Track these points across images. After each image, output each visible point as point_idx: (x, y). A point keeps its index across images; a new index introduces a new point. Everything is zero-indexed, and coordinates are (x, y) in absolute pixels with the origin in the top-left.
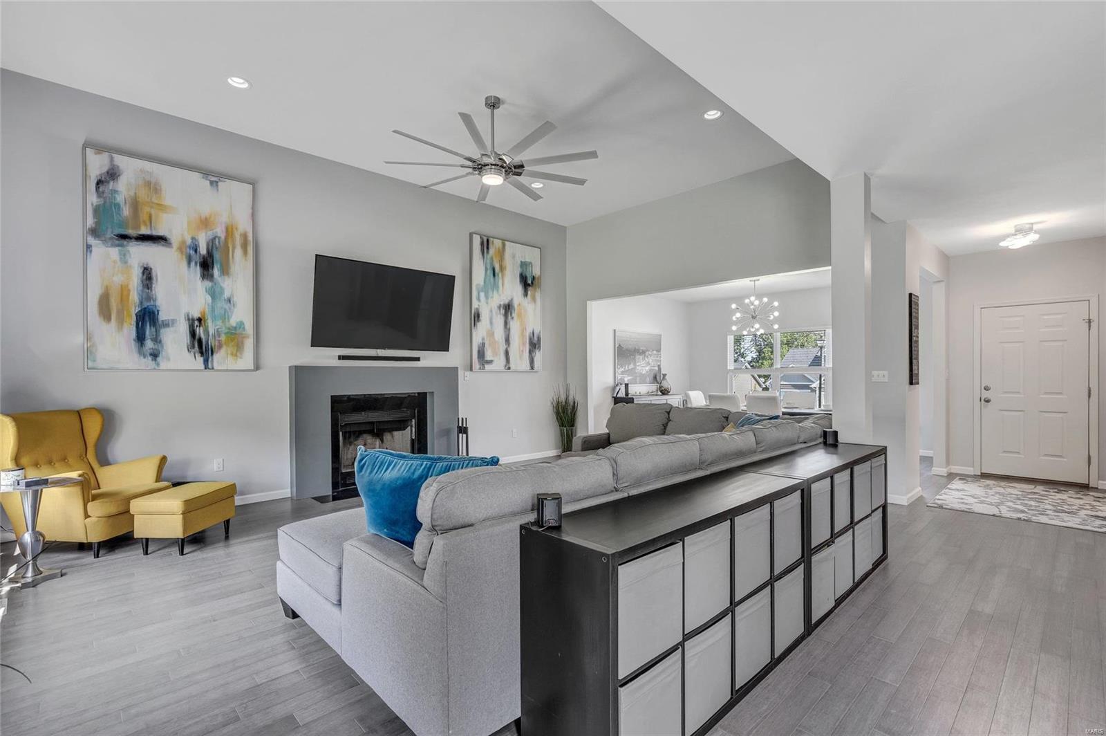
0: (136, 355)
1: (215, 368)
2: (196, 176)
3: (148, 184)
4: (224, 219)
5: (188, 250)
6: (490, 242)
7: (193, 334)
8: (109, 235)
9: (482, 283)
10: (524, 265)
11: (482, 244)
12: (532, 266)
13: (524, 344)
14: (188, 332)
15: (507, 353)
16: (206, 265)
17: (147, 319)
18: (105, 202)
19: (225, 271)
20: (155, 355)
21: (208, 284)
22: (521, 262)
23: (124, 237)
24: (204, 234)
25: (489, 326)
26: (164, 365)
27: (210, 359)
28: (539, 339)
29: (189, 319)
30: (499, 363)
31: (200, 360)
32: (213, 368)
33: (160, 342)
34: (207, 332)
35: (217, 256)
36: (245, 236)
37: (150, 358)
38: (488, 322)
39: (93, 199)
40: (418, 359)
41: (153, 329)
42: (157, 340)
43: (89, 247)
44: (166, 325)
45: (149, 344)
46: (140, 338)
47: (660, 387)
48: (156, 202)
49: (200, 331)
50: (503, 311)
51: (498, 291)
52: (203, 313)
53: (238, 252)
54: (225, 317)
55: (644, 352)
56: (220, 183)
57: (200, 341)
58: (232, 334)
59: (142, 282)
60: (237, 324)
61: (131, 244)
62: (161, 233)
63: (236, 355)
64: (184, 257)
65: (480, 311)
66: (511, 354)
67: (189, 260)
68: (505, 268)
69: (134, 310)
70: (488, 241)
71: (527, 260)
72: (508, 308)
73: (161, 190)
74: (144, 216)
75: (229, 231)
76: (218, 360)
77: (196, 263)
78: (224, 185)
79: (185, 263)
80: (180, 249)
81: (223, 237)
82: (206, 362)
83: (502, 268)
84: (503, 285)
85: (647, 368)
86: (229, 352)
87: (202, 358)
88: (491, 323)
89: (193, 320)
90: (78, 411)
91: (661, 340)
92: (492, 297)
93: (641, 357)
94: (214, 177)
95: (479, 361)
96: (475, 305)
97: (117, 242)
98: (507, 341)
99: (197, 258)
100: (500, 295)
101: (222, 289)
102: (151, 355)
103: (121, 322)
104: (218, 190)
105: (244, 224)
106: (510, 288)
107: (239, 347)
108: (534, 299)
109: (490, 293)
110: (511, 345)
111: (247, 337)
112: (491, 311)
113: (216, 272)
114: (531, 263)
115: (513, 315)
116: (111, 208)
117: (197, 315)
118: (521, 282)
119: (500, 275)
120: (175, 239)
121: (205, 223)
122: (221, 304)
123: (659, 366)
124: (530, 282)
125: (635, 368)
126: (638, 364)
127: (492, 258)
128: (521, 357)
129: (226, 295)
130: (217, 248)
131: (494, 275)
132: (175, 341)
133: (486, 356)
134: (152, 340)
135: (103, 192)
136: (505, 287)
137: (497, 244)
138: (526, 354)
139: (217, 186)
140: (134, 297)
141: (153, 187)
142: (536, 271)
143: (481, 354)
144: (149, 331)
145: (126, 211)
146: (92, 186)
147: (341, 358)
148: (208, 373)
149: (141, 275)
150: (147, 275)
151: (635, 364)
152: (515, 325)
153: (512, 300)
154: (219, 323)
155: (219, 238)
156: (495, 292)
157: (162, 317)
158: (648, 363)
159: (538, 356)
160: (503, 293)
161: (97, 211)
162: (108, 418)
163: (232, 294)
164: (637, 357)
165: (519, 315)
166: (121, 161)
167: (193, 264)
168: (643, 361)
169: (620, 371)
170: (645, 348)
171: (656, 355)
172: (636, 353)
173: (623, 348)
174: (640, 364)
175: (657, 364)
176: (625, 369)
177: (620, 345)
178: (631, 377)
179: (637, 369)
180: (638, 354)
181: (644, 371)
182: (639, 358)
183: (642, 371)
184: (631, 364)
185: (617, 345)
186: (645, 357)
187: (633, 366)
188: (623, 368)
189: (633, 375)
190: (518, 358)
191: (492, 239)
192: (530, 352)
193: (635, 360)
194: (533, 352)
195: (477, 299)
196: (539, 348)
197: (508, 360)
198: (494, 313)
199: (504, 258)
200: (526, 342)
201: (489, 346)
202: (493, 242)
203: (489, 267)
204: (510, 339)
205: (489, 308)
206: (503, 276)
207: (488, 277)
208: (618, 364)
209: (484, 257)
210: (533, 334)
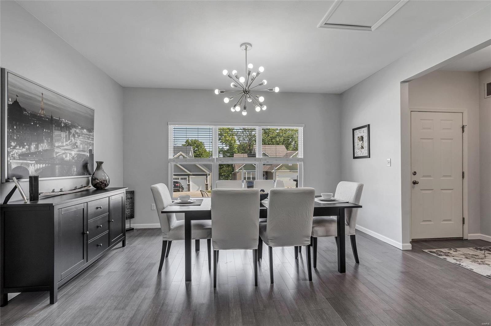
47: (93, 179)
55: (67, 128)
85: (73, 153)
91: (93, 116)
93: (63, 134)
123: (91, 151)
125: (52, 150)
126: (57, 144)
151: (51, 144)
158: (75, 146)
164: (56, 133)
168: (66, 141)
169: (17, 153)
170: (70, 122)
171: (87, 136)
172: (54, 126)
173: (25, 111)
174: (62, 145)
175: (88, 148)
176: (29, 149)
177: (16, 103)
178: (44, 165)
179: (56, 152)
180: (57, 128)
181: (66, 157)
182: (60, 136)
183: (64, 156)
184: (43, 142)
185: (8, 100)
186: (71, 136)
187: (47, 146)
188: (23, 147)
189: (47, 162)
193: (52, 140)
208: (10, 139)
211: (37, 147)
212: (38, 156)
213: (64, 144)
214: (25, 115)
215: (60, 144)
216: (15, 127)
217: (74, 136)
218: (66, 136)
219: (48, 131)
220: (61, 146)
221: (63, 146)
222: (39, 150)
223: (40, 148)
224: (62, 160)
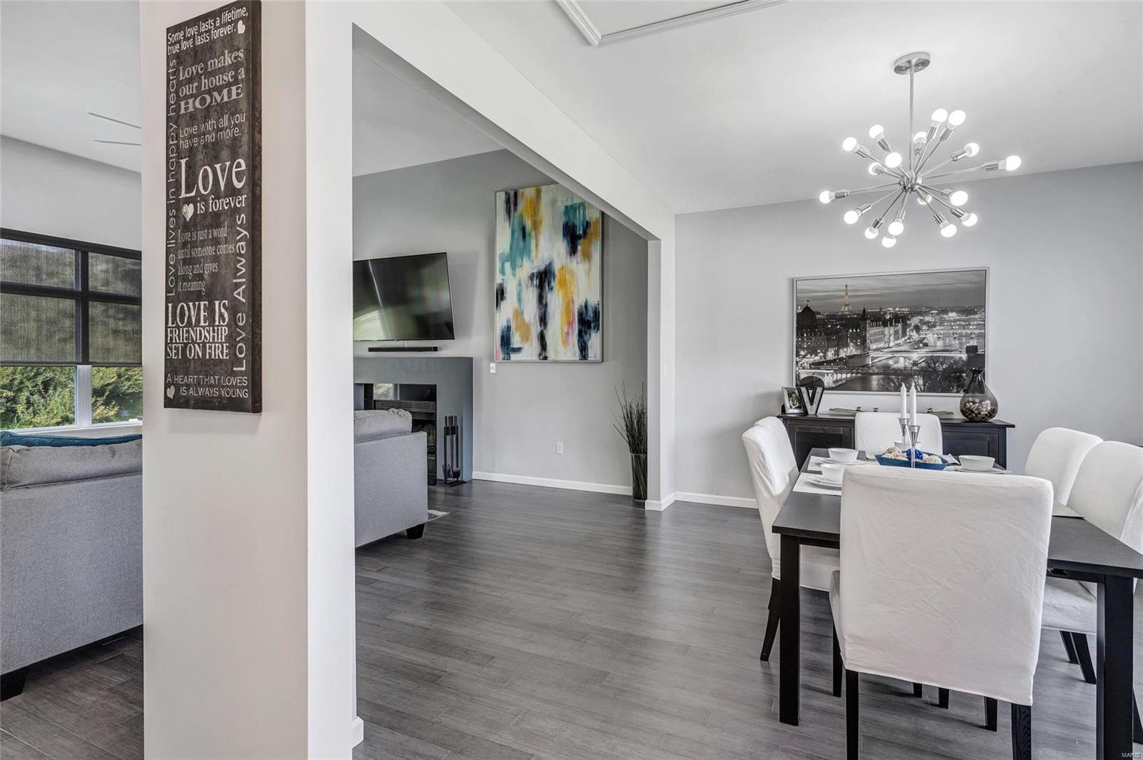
6: (519, 196)
9: (507, 250)
10: (570, 210)
11: (508, 201)
12: (584, 209)
13: (570, 324)
15: (542, 338)
22: (566, 207)
25: (516, 305)
28: (596, 313)
30: (530, 350)
38: (515, 299)
40: (435, 349)
50: (536, 282)
51: (529, 256)
55: (900, 319)
65: (505, 286)
66: (548, 339)
68: (541, 222)
70: (516, 194)
71: (575, 202)
72: (544, 278)
83: (536, 225)
85: (916, 356)
88: (520, 300)
92: (521, 266)
93: (889, 331)
95: (503, 350)
96: (499, 279)
98: (543, 320)
100: (532, 261)
106: (549, 247)
108: (587, 256)
109: (519, 262)
110: (549, 325)
112: (520, 284)
114: (583, 204)
115: (553, 284)
118: (565, 235)
119: (533, 234)
123: (973, 349)
124: (581, 232)
125: (867, 355)
126: (874, 346)
127: (521, 216)
128: (566, 342)
131: (524, 236)
133: (512, 341)
136: (540, 247)
137: (529, 193)
138: (574, 338)
142: (592, 214)
143: (506, 341)
147: (371, 350)
151: (863, 347)
152: (555, 300)
153: (550, 264)
156: (524, 259)
159: (594, 340)
160: (537, 255)
164: (872, 331)
165: (563, 284)
168: (897, 339)
169: (807, 362)
170: (907, 309)
171: (958, 323)
172: (868, 321)
173: (819, 314)
174: (887, 345)
175: (961, 344)
176: (825, 357)
177: (807, 309)
178: (849, 375)
179: (872, 357)
180: (874, 324)
181: (896, 362)
182: (883, 333)
183: (891, 362)
184: (847, 345)
185: (797, 309)
186: (908, 330)
187: (854, 350)
188: (816, 355)
189: (855, 371)
190: (560, 343)
191: (521, 190)
192: (580, 334)
193: (864, 341)
194: (586, 333)
195: (500, 272)
196: (597, 327)
197: (543, 346)
198: (523, 285)
199: (538, 211)
200: (574, 319)
201: (516, 331)
202: (523, 193)
203: (517, 228)
204: (547, 317)
205: (517, 280)
206: (536, 236)
207: (515, 242)
208: (799, 348)
209: (510, 217)
210: (586, 306)
211: (837, 353)
212: (838, 364)
213: (891, 344)
214: (820, 319)
215: (882, 345)
216: (805, 335)
217: (917, 328)
218: (896, 332)
219: (857, 330)
220: (884, 348)
221: (889, 348)
222: (840, 356)
223: (843, 354)
224: (887, 367)
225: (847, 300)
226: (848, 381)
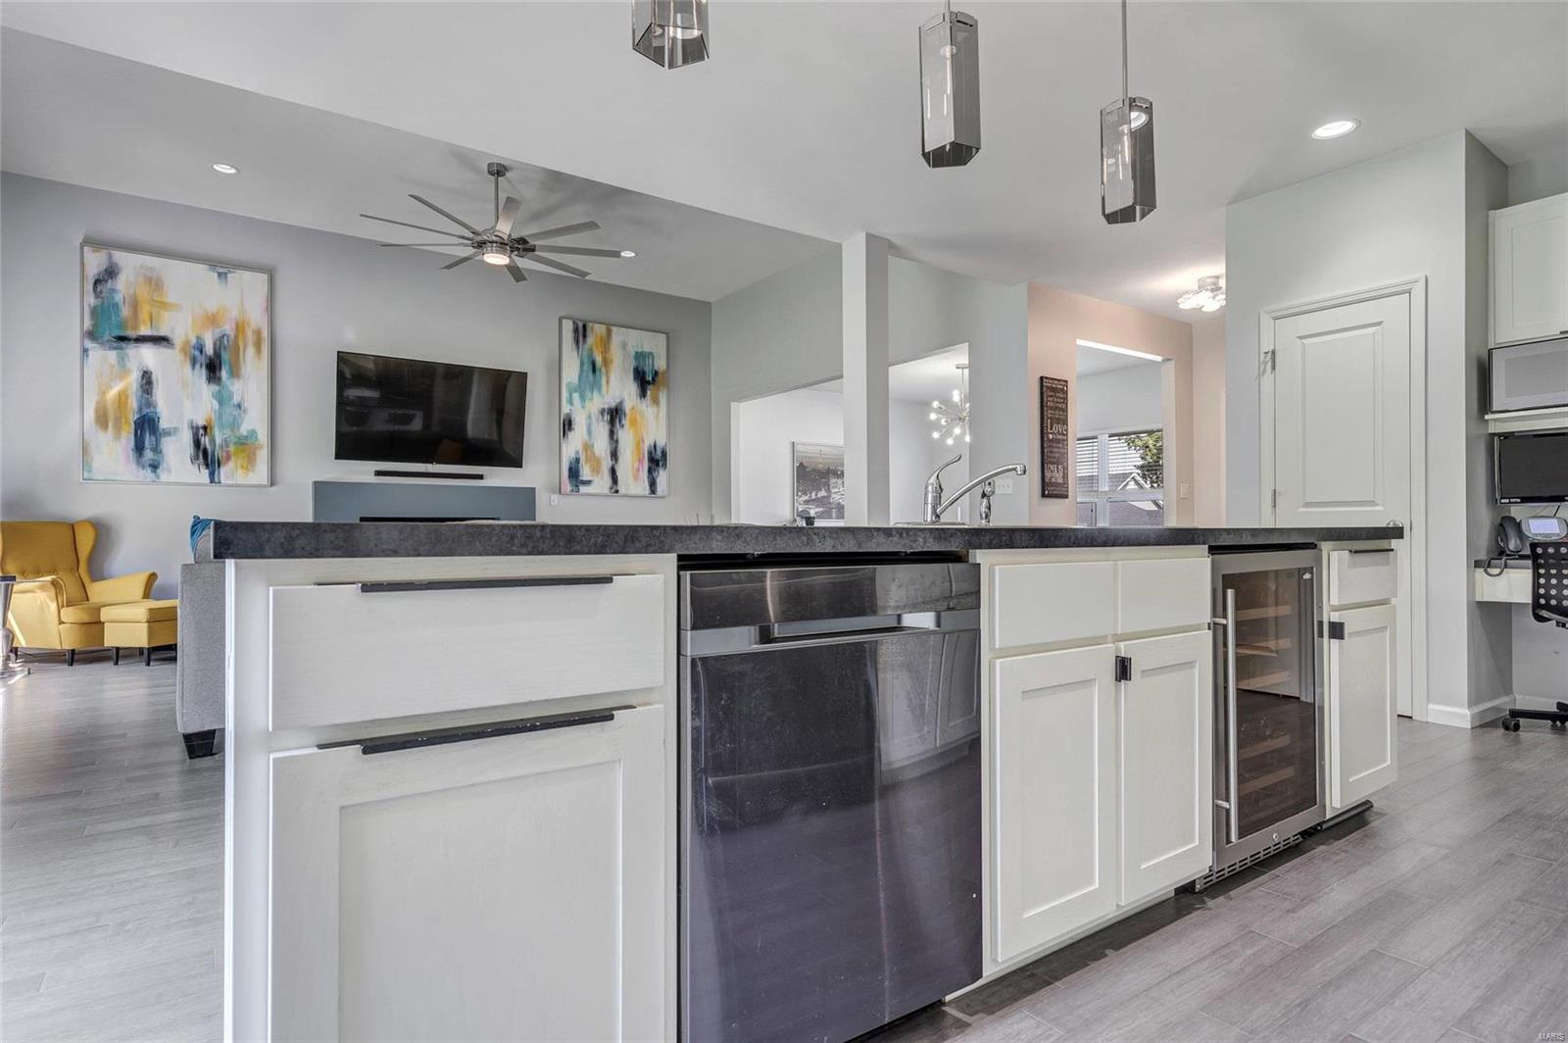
0: (134, 466)
1: (223, 481)
2: (201, 269)
3: (149, 280)
4: (234, 313)
5: (192, 350)
6: (588, 328)
7: (197, 443)
8: (107, 337)
9: (576, 381)
10: (640, 356)
11: (576, 330)
12: (653, 357)
13: (640, 461)
14: (192, 442)
15: (613, 472)
16: (213, 368)
17: (146, 429)
18: (103, 303)
19: (235, 373)
20: (154, 467)
21: (215, 388)
22: (636, 352)
23: (122, 339)
24: (210, 333)
25: (586, 437)
26: (164, 477)
27: (216, 473)
28: (664, 454)
29: (192, 427)
30: (602, 483)
31: (205, 472)
32: (219, 482)
33: (161, 452)
34: (213, 441)
35: (225, 356)
36: (258, 333)
37: (149, 470)
38: (585, 432)
39: (91, 300)
40: (481, 477)
41: (153, 438)
42: (156, 450)
43: (85, 351)
44: (167, 433)
45: (148, 454)
46: (139, 448)
48: (157, 299)
49: (205, 441)
50: (607, 417)
51: (600, 392)
52: (209, 421)
53: (251, 351)
54: (234, 425)
56: (229, 275)
57: (205, 452)
58: (243, 444)
59: (142, 386)
60: (248, 432)
61: (130, 346)
62: (162, 334)
63: (247, 468)
64: (188, 358)
65: (573, 417)
66: (619, 474)
67: (194, 362)
68: (612, 361)
69: (133, 417)
70: (584, 327)
71: (646, 350)
72: (615, 415)
73: (162, 287)
74: (144, 315)
75: (240, 328)
76: (224, 472)
77: (201, 365)
78: (236, 277)
79: (188, 366)
80: (184, 350)
81: (232, 334)
82: (212, 475)
83: (606, 362)
84: (608, 383)
86: (239, 464)
87: (207, 471)
88: (589, 432)
89: (198, 428)
90: (73, 526)
92: (591, 399)
93: (840, 481)
94: (222, 267)
95: (570, 482)
96: (566, 409)
97: (115, 345)
98: (614, 455)
99: (203, 360)
100: (603, 397)
101: (231, 396)
102: (150, 466)
103: (118, 430)
104: (227, 282)
105: (257, 318)
106: (620, 387)
107: (251, 459)
108: (656, 401)
109: (588, 394)
110: (620, 460)
111: (261, 447)
112: (590, 417)
113: (224, 374)
114: (651, 354)
115: (623, 422)
116: (109, 307)
117: (201, 422)
118: (635, 378)
119: (603, 370)
120: (178, 340)
121: (212, 320)
122: (229, 410)
124: (650, 379)
125: (829, 497)
126: (833, 491)
127: (591, 350)
128: (636, 478)
129: (236, 399)
130: (225, 348)
131: (594, 370)
132: (177, 450)
133: (581, 474)
134: (152, 450)
135: (101, 292)
136: (610, 385)
137: (599, 330)
138: (644, 473)
139: (226, 277)
140: (133, 403)
141: (155, 283)
142: (660, 364)
143: (574, 473)
144: (148, 440)
145: (125, 312)
146: (89, 286)
147: (379, 473)
148: (214, 488)
149: (140, 379)
150: (147, 381)
151: (828, 490)
152: (625, 436)
153: (621, 402)
154: (228, 432)
155: (228, 336)
156: (595, 392)
157: (163, 424)
159: (662, 477)
160: (607, 391)
161: (94, 312)
162: (102, 531)
163: (242, 399)
164: (833, 481)
165: (634, 423)
166: (121, 258)
167: (198, 366)
168: (843, 487)
169: (802, 500)
172: (830, 475)
173: (807, 468)
176: (810, 497)
177: (801, 464)
178: (822, 509)
179: (833, 498)
180: (832, 476)
182: (837, 483)
183: (841, 501)
184: (821, 490)
185: (796, 463)
187: (824, 493)
188: (806, 496)
189: (825, 506)
190: (632, 479)
191: (591, 324)
192: (650, 471)
193: (829, 486)
194: (655, 470)
195: (567, 402)
196: (665, 465)
197: (615, 480)
198: (594, 419)
199: (609, 348)
200: (644, 457)
201: (586, 462)
202: (592, 329)
203: (586, 360)
204: (619, 454)
205: (587, 413)
206: (607, 372)
207: (585, 374)
208: (798, 490)
209: (578, 348)
210: (655, 447)
211: (816, 494)
212: (818, 502)
214: (808, 471)
215: (837, 490)
216: (800, 482)
219: (825, 480)
221: (840, 492)
223: (819, 496)
224: (839, 504)
225: (821, 460)
226: (823, 512)
